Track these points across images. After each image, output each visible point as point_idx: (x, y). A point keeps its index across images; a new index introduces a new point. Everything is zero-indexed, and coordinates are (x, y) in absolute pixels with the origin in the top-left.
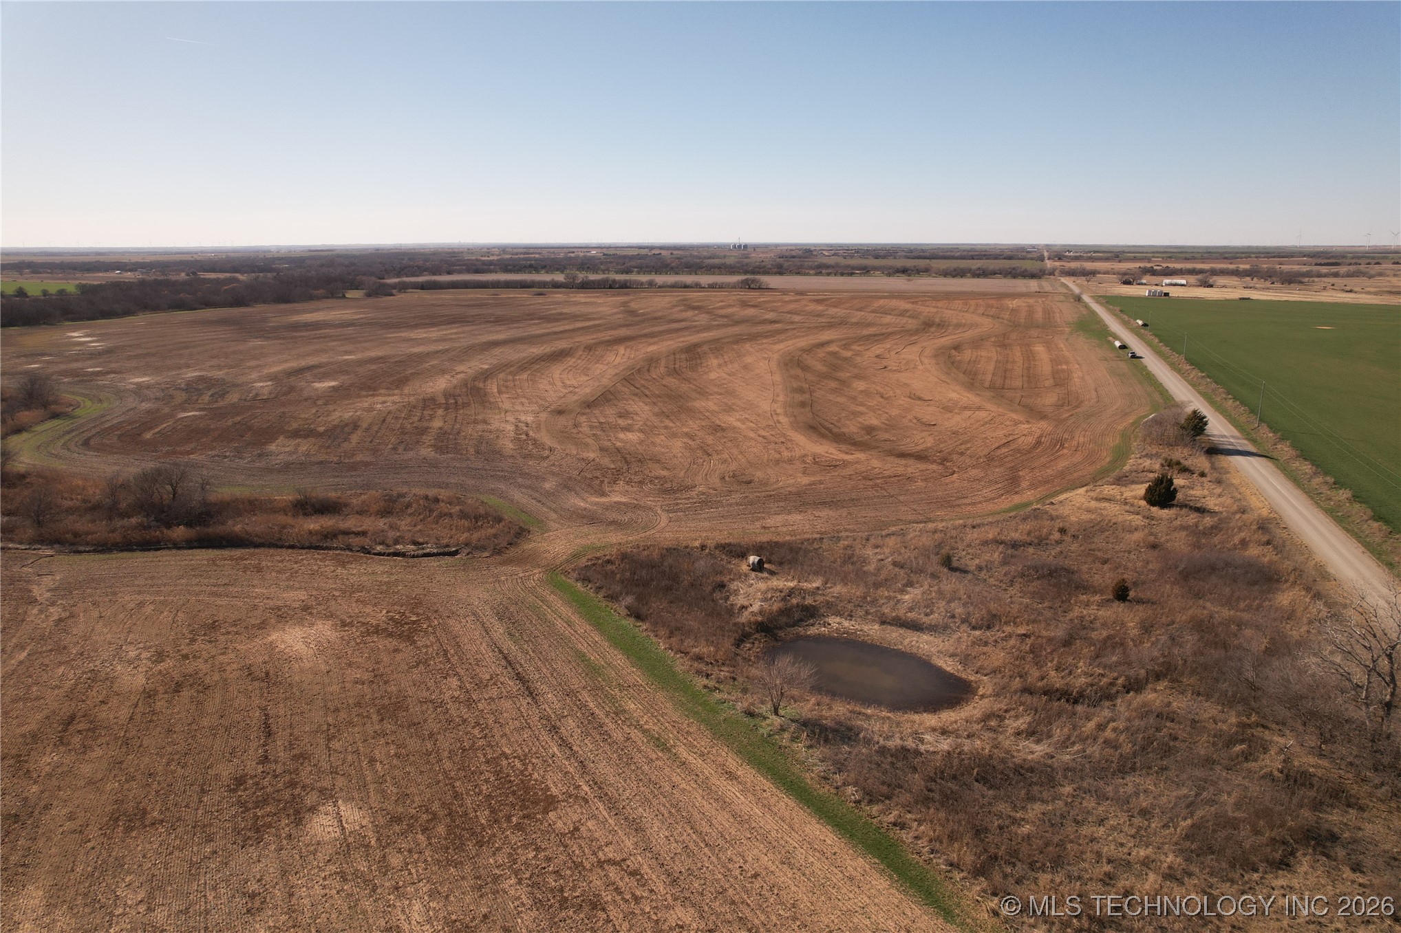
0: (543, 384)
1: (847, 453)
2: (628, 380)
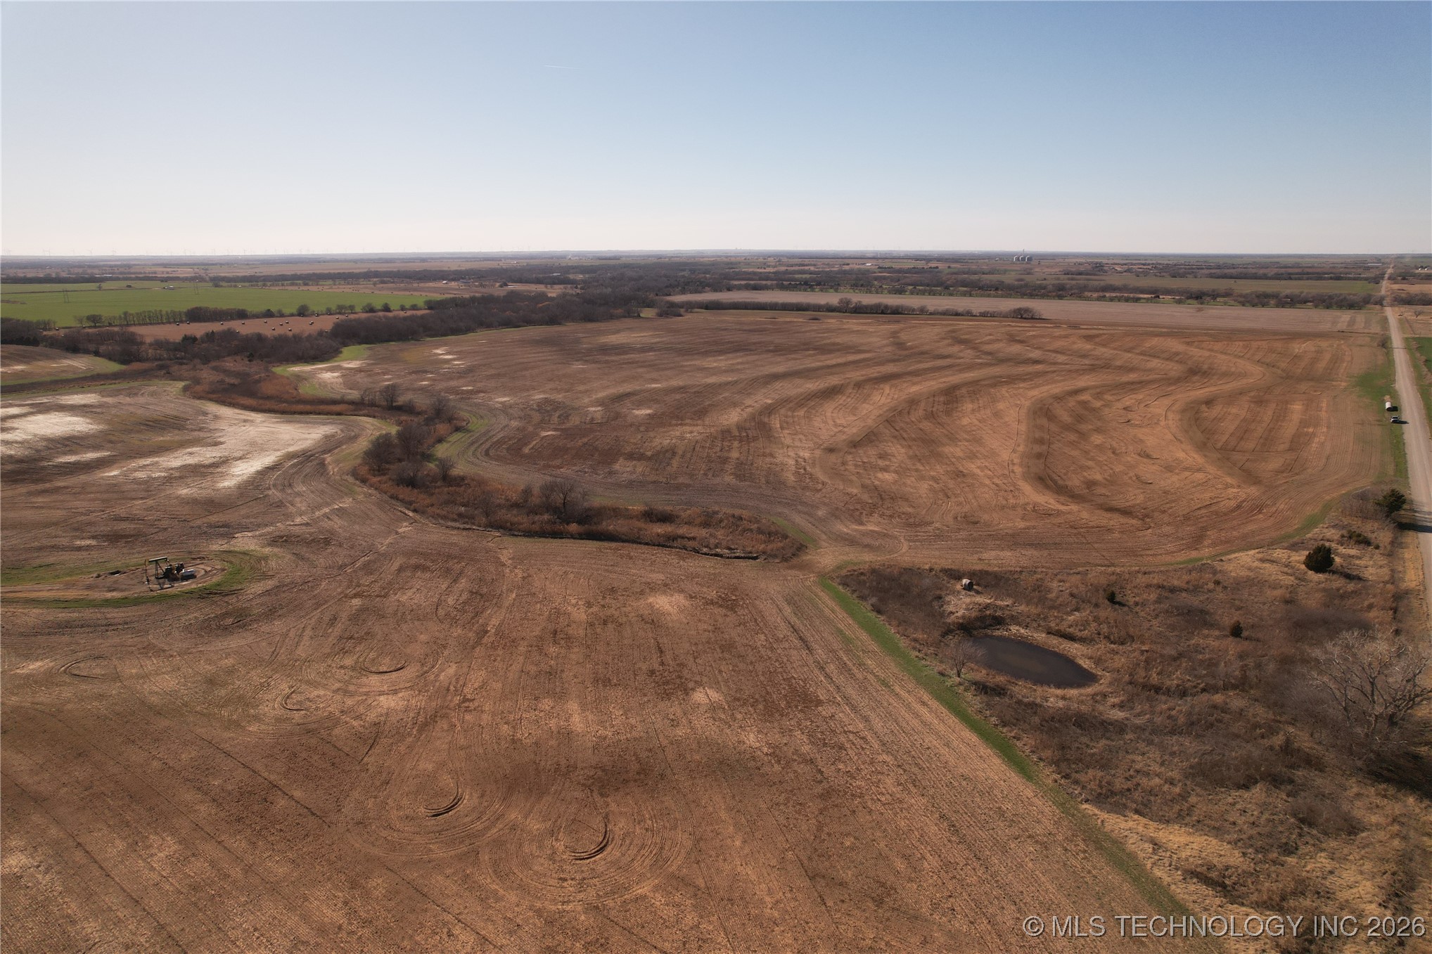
0: (817, 422)
1: (1063, 504)
2: (889, 422)
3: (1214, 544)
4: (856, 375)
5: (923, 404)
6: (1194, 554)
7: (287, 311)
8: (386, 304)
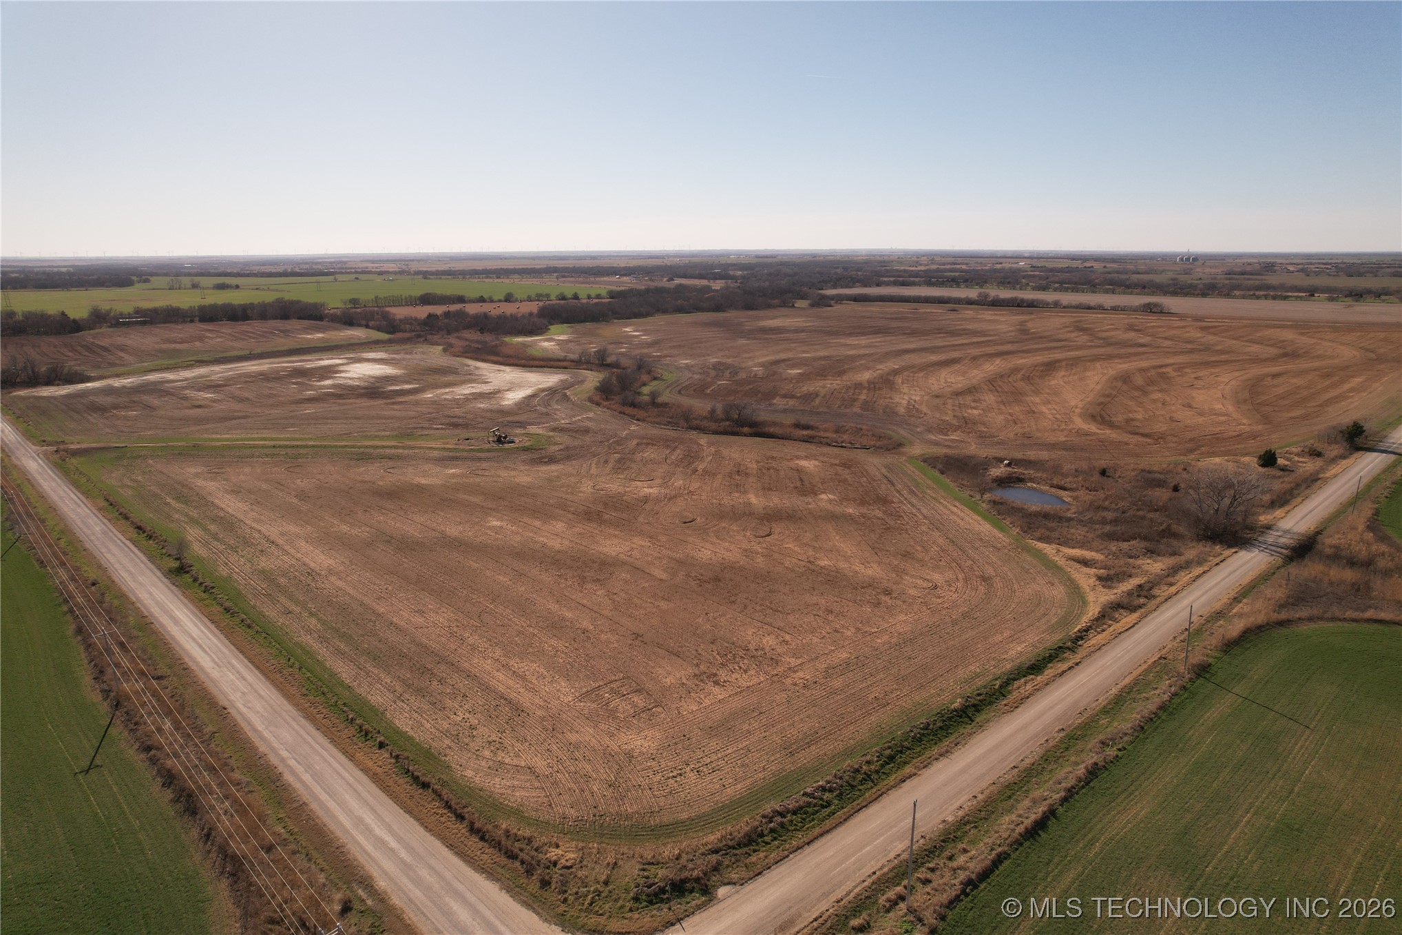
2: (990, 381)
6: (1181, 457)
7: (496, 298)
8: (576, 293)
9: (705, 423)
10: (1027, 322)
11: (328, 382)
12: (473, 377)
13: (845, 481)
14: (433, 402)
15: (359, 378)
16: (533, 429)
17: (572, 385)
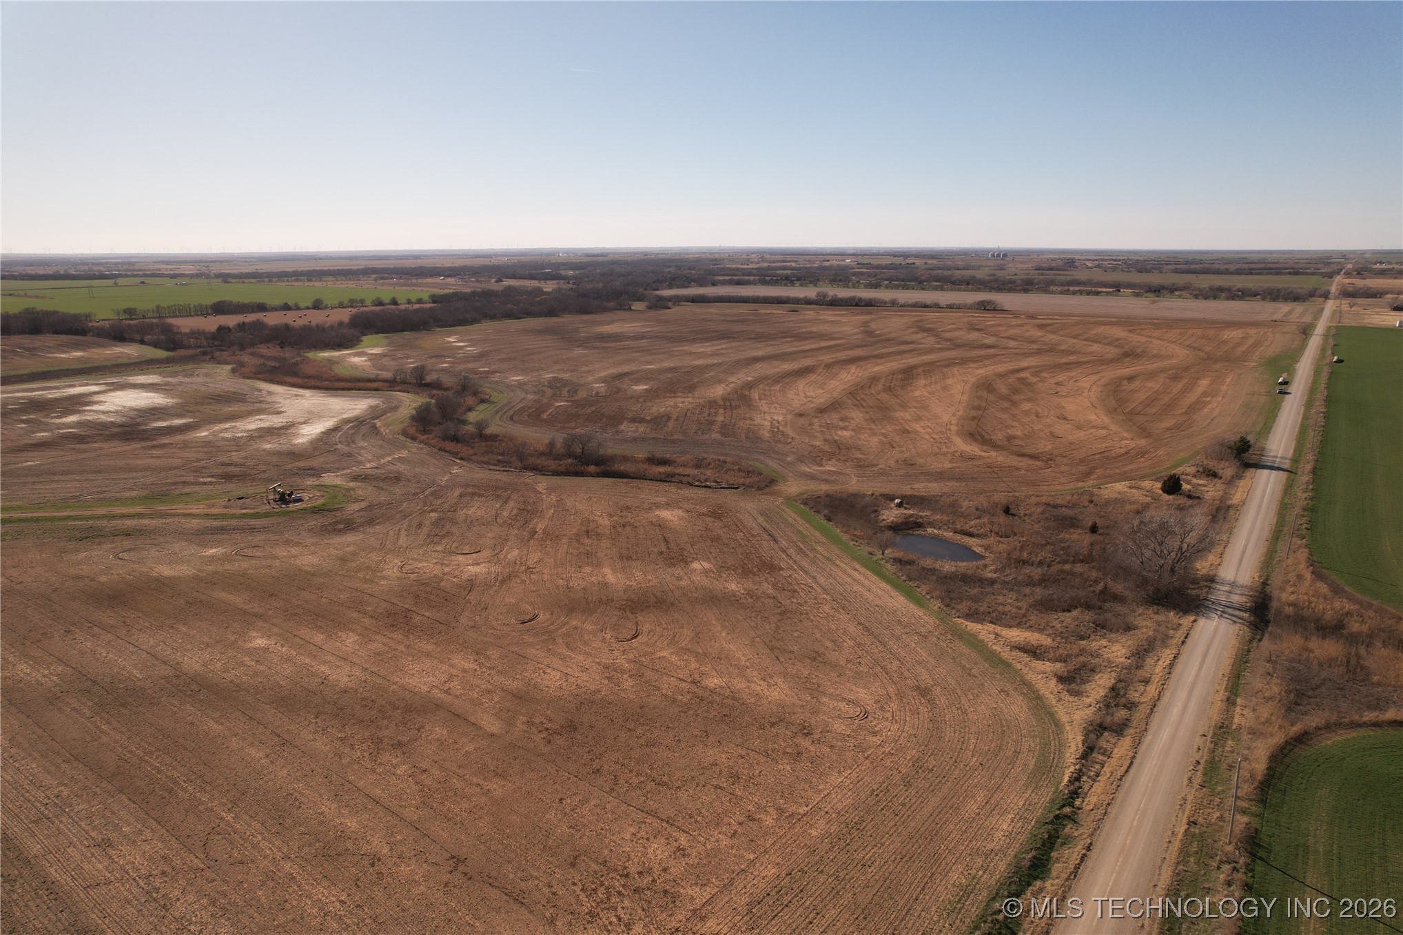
0: (790, 394)
1: (986, 452)
2: (852, 394)
3: (1099, 478)
4: (827, 358)
5: (882, 381)
6: (1080, 484)
7: (302, 305)
8: (394, 298)
9: (542, 461)
10: (869, 322)
11: (73, 418)
12: (264, 406)
13: (717, 539)
14: (207, 444)
15: (116, 412)
16: (329, 479)
17: (384, 413)
